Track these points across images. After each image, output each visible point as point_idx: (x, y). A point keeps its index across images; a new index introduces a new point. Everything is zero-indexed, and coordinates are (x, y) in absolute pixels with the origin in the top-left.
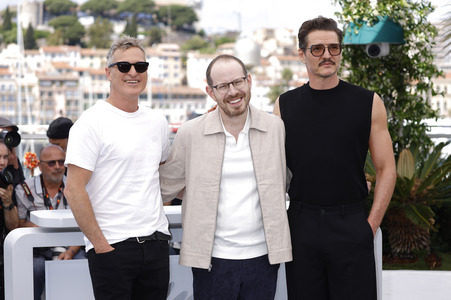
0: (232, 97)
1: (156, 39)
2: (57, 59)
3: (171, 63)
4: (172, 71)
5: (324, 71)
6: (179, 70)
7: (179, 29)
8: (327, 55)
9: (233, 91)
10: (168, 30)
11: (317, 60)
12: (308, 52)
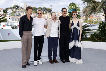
0: (55, 18)
1: (46, 13)
2: (34, 15)
3: (48, 16)
4: (48, 17)
5: (65, 14)
6: (49, 17)
7: (49, 11)
8: (65, 12)
9: (55, 17)
10: (48, 12)
11: (64, 13)
12: (63, 12)
